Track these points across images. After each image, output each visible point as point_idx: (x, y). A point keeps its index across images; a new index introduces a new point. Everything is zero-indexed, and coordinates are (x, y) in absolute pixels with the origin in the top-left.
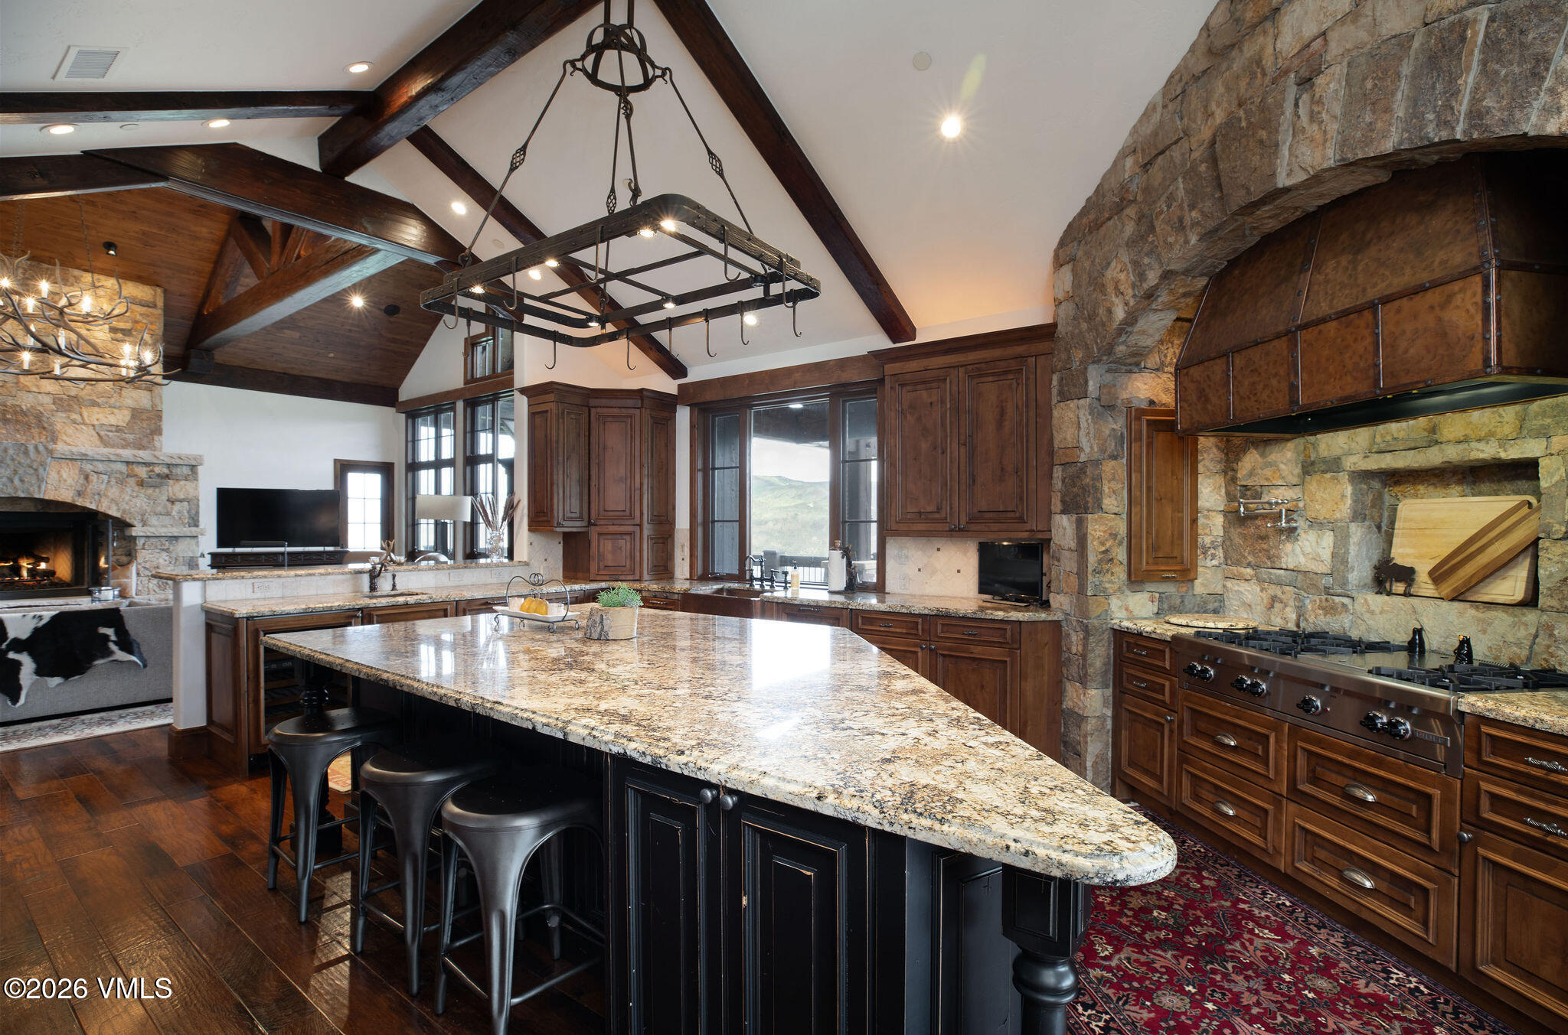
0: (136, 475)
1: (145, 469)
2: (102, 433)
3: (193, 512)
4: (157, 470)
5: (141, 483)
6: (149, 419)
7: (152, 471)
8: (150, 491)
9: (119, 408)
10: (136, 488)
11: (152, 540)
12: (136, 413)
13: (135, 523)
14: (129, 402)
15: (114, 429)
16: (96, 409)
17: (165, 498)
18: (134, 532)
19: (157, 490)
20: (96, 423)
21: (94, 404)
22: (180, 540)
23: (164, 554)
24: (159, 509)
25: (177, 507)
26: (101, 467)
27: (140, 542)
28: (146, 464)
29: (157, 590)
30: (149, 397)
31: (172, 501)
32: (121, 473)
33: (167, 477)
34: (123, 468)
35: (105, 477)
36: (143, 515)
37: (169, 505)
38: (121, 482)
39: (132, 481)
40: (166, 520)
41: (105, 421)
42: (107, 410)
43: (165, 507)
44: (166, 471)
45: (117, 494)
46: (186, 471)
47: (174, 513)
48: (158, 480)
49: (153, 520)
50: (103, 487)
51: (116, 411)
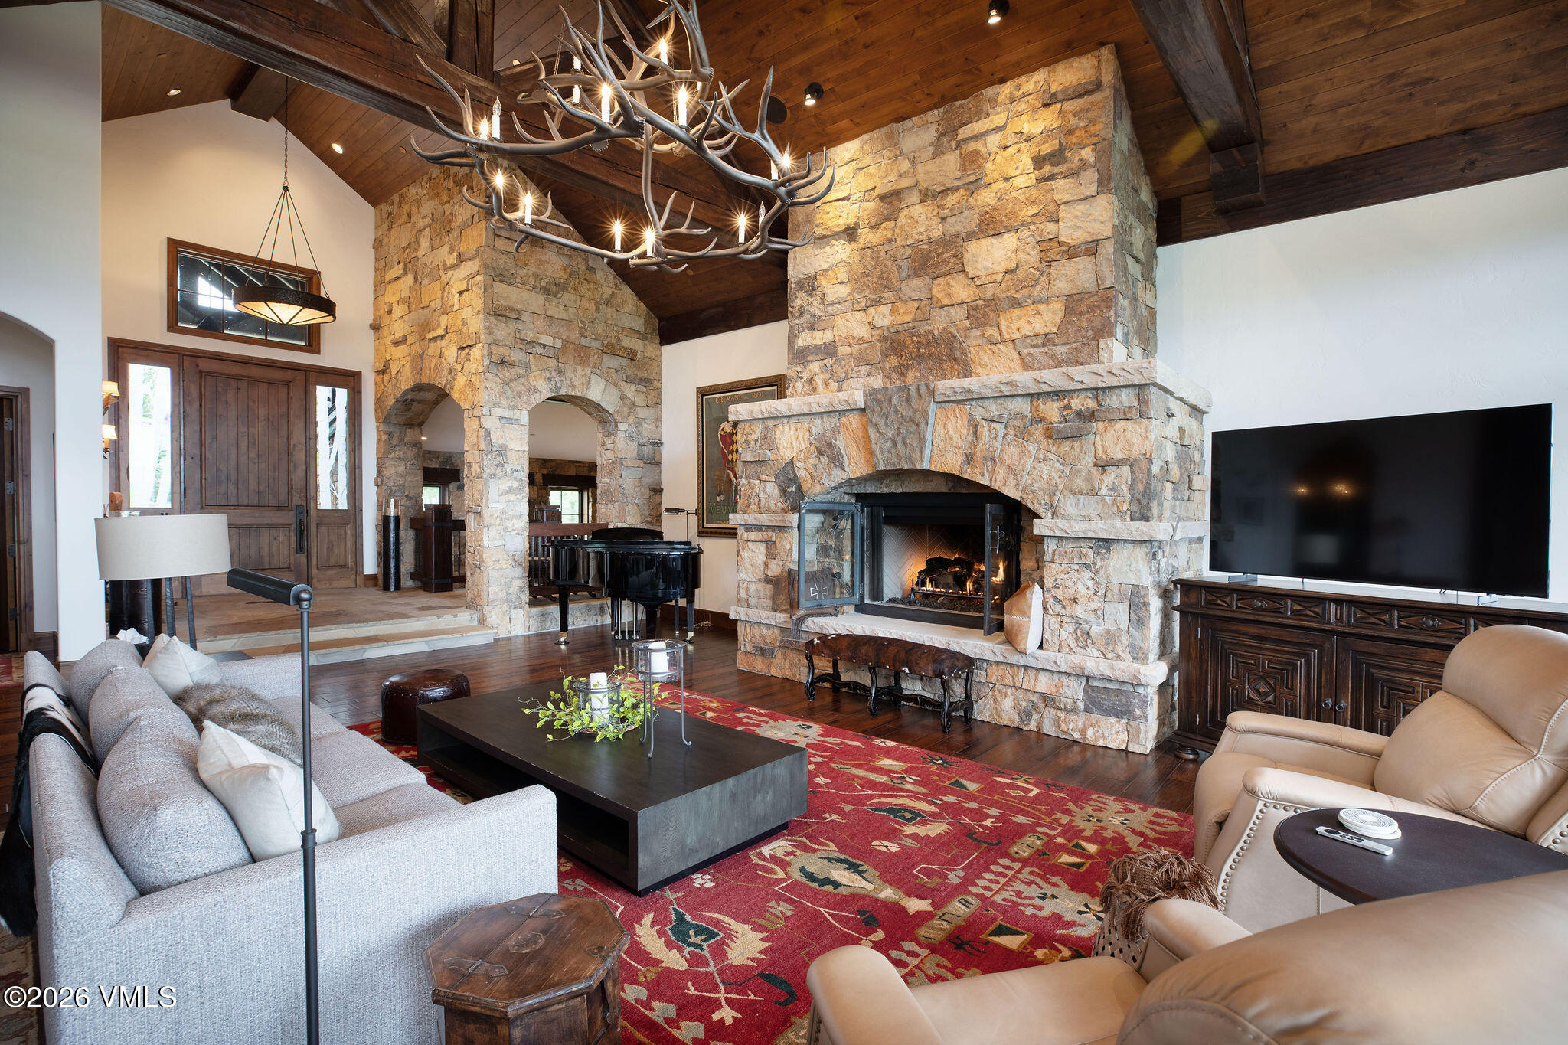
0: (1042, 420)
1: (1057, 405)
2: (1025, 352)
3: (1140, 487)
4: (1076, 403)
5: (1052, 435)
6: (1091, 308)
7: (1068, 407)
8: (1066, 447)
9: (1047, 301)
10: (1044, 444)
11: (1068, 546)
12: (1073, 304)
13: (1040, 511)
14: (1062, 286)
15: (1040, 341)
16: (1017, 312)
17: (1089, 460)
18: (1039, 528)
19: (1077, 445)
20: (1016, 336)
21: (1015, 303)
22: (1116, 547)
23: (1086, 574)
24: (1079, 483)
25: (1111, 476)
26: (994, 409)
27: (1050, 547)
28: (1058, 394)
29: (1073, 644)
30: (1091, 267)
31: (1102, 466)
32: (1023, 417)
33: (1091, 416)
34: (1023, 406)
35: (1000, 428)
36: (1052, 495)
37: (1096, 473)
38: (1023, 434)
39: (1038, 431)
40: (1090, 505)
41: (1027, 330)
42: (1030, 310)
43: (1089, 478)
44: (1092, 404)
45: (1016, 457)
46: (1127, 398)
47: (1104, 491)
48: (1076, 425)
49: (1069, 506)
50: (998, 444)
51: (1042, 307)
